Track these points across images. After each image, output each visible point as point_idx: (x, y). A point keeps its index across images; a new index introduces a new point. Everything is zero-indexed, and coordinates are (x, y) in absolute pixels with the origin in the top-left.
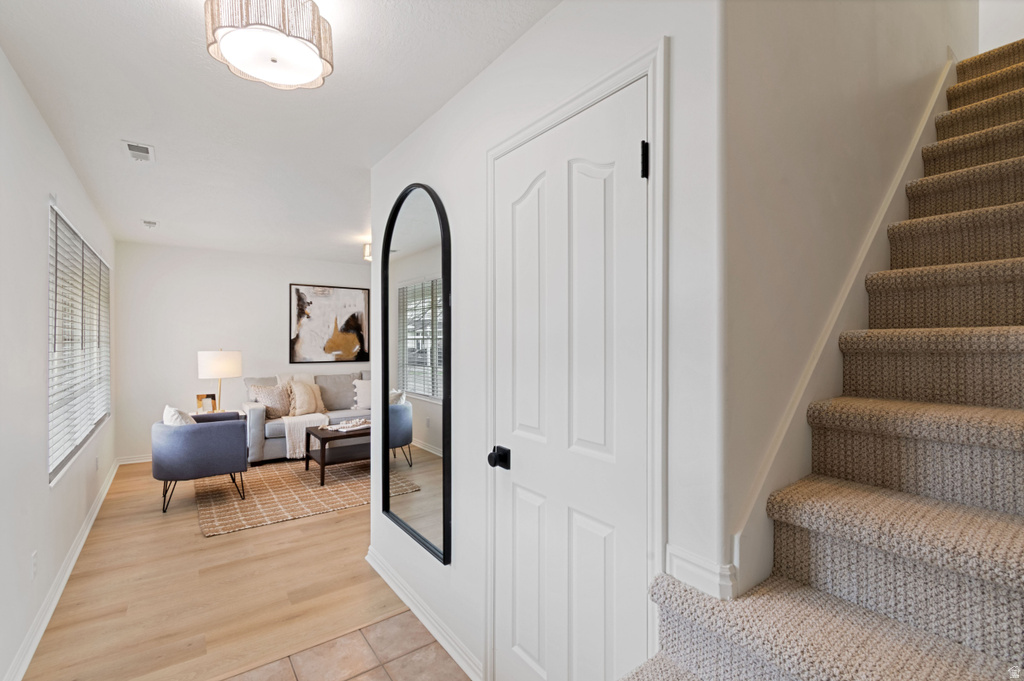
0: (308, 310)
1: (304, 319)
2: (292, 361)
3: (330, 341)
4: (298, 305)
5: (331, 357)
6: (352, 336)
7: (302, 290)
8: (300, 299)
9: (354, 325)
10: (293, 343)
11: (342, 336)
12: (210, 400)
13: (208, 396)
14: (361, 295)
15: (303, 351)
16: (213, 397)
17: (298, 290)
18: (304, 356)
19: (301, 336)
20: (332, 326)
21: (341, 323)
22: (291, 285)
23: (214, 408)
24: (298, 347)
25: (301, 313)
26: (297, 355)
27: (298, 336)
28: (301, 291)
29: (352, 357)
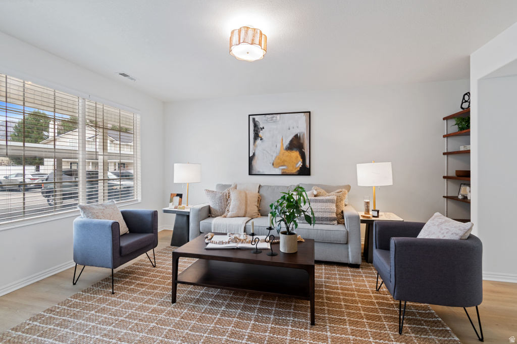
0: (261, 134)
1: (259, 141)
2: (250, 174)
3: (278, 157)
4: (254, 131)
5: (278, 171)
6: (295, 154)
7: (257, 118)
8: (255, 126)
9: (296, 144)
10: (251, 159)
11: (287, 153)
12: (178, 198)
13: (178, 195)
14: (303, 118)
15: (258, 166)
16: (180, 196)
17: (254, 119)
18: (258, 170)
19: (256, 154)
20: (279, 146)
21: (287, 142)
22: (249, 115)
24: (254, 163)
25: (257, 136)
26: (254, 168)
27: (254, 154)
28: (256, 120)
29: (294, 171)
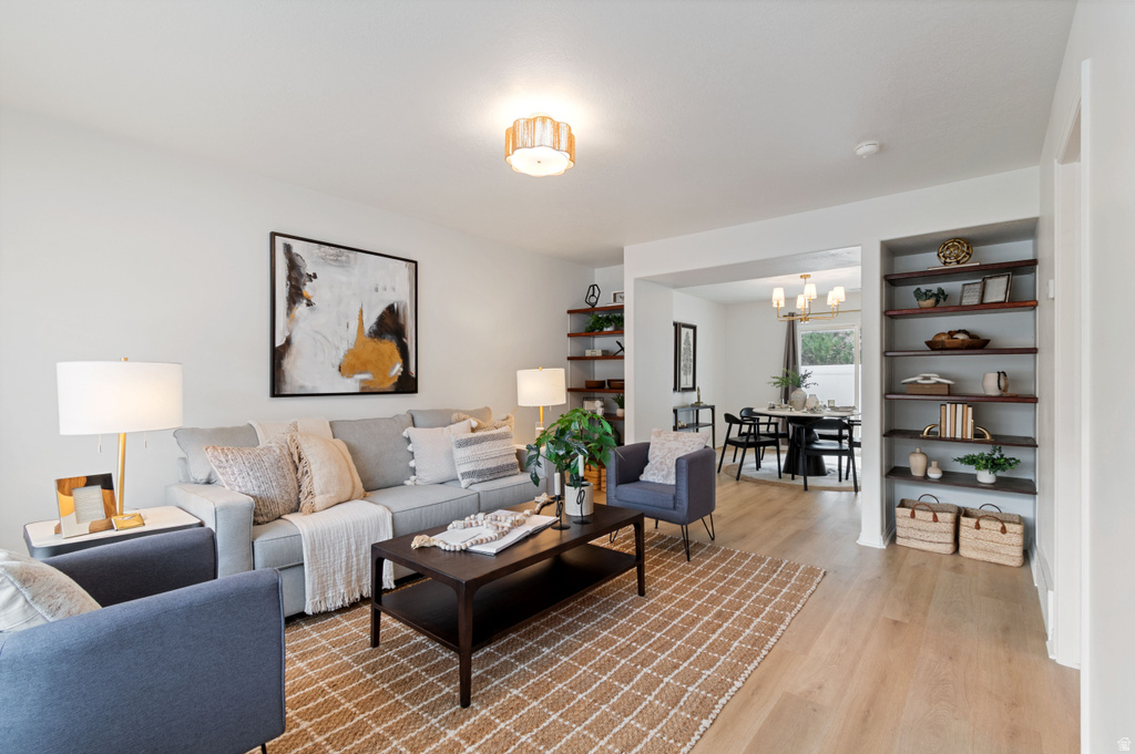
0: (308, 289)
1: (301, 308)
2: (276, 392)
3: (350, 353)
4: (289, 278)
5: (352, 385)
6: (389, 347)
7: (297, 247)
8: (293, 266)
9: (391, 326)
10: (278, 355)
11: (372, 344)
12: (96, 491)
13: (91, 481)
14: (403, 270)
15: (299, 371)
16: (105, 482)
17: (288, 248)
18: (301, 382)
19: (295, 340)
20: (354, 325)
21: (370, 321)
22: (273, 235)
23: (110, 510)
24: (289, 364)
25: (295, 295)
26: (288, 378)
27: (288, 342)
28: (294, 250)
29: (388, 385)
